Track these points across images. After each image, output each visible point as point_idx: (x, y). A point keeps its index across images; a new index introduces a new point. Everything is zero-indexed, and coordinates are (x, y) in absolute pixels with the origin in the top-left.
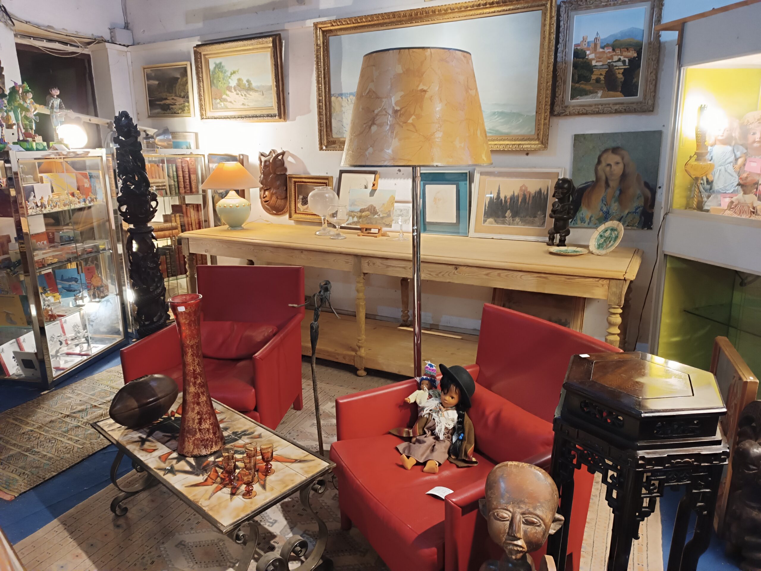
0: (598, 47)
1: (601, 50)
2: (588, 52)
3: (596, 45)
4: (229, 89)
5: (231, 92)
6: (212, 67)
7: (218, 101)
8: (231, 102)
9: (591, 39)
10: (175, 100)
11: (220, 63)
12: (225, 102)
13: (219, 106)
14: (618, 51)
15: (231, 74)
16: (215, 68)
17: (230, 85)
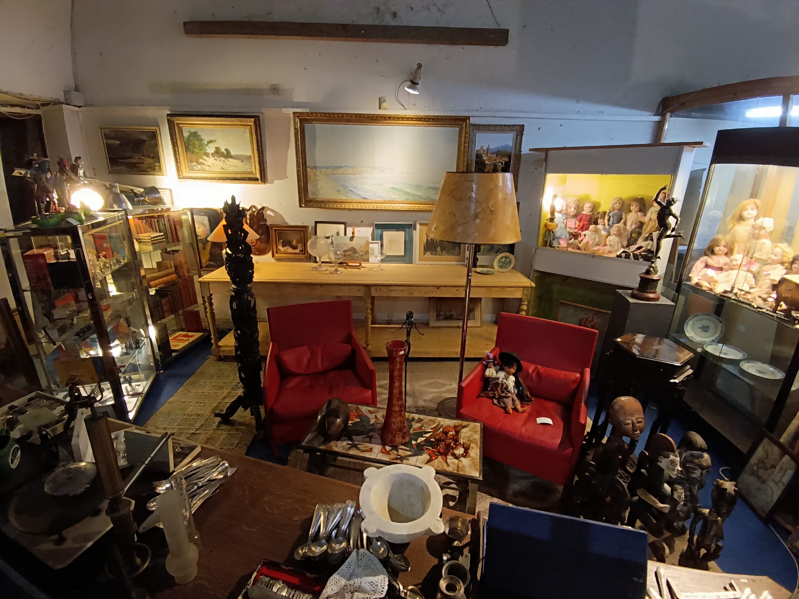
0: (489, 153)
1: (491, 155)
2: (483, 156)
3: (488, 152)
4: (207, 155)
5: (208, 157)
6: (186, 134)
7: (195, 164)
8: (209, 166)
9: (485, 148)
10: (143, 159)
11: (196, 133)
12: (202, 166)
13: (195, 168)
14: (499, 157)
15: (209, 142)
16: (189, 136)
17: (208, 152)
